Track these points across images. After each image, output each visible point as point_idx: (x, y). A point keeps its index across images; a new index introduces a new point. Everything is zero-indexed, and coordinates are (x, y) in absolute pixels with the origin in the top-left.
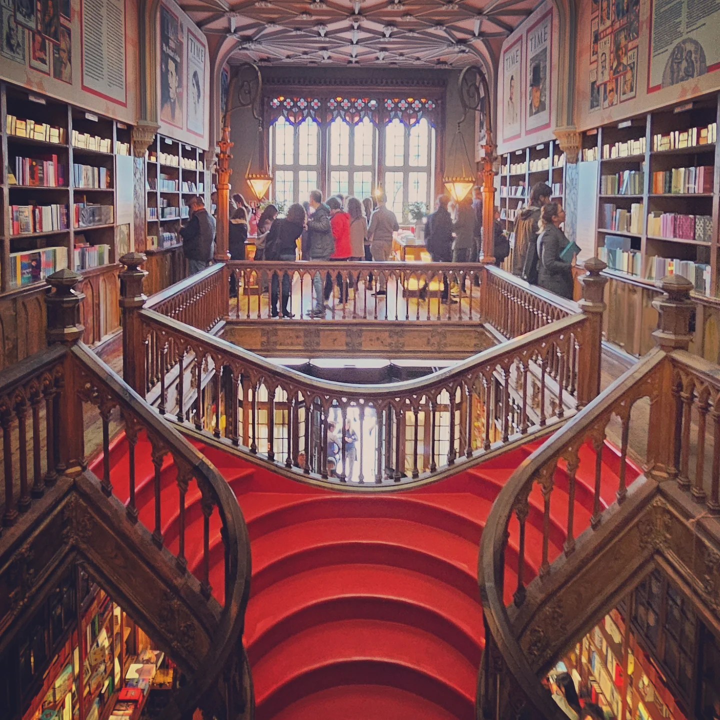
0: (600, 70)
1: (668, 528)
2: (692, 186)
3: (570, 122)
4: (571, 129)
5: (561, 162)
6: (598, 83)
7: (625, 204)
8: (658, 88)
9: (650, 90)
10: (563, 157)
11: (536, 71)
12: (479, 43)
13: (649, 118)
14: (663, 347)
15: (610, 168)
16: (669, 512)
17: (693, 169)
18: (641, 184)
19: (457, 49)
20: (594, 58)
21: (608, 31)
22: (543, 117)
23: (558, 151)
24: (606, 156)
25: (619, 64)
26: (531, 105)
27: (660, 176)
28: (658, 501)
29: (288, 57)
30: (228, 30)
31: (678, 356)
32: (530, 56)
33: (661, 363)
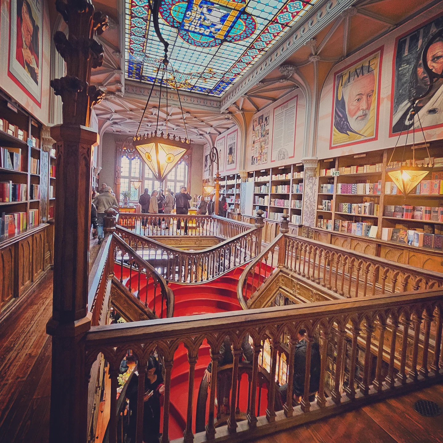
0: (255, 153)
1: (283, 280)
2: (283, 191)
3: (244, 168)
4: (244, 171)
5: (239, 181)
6: (254, 157)
7: (262, 196)
8: (274, 161)
9: (272, 161)
10: (240, 180)
11: (231, 149)
12: (208, 136)
13: (271, 169)
14: (282, 232)
15: (258, 184)
16: (283, 276)
17: (283, 186)
18: (268, 190)
19: (199, 137)
20: (253, 149)
21: (258, 141)
22: (233, 166)
23: (239, 177)
24: (256, 181)
25: (262, 152)
26: (228, 161)
27: (274, 188)
28: (281, 274)
29: (129, 132)
30: (109, 119)
31: (286, 234)
32: (228, 144)
33: (282, 237)
